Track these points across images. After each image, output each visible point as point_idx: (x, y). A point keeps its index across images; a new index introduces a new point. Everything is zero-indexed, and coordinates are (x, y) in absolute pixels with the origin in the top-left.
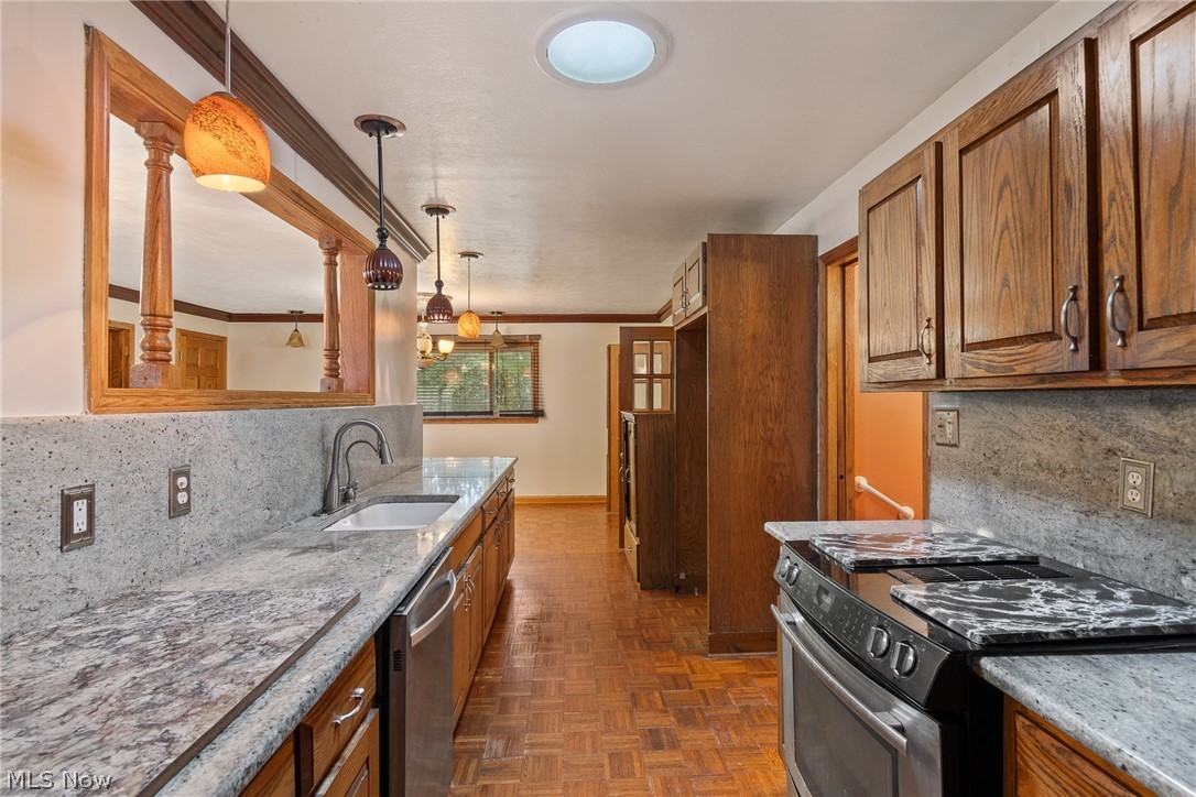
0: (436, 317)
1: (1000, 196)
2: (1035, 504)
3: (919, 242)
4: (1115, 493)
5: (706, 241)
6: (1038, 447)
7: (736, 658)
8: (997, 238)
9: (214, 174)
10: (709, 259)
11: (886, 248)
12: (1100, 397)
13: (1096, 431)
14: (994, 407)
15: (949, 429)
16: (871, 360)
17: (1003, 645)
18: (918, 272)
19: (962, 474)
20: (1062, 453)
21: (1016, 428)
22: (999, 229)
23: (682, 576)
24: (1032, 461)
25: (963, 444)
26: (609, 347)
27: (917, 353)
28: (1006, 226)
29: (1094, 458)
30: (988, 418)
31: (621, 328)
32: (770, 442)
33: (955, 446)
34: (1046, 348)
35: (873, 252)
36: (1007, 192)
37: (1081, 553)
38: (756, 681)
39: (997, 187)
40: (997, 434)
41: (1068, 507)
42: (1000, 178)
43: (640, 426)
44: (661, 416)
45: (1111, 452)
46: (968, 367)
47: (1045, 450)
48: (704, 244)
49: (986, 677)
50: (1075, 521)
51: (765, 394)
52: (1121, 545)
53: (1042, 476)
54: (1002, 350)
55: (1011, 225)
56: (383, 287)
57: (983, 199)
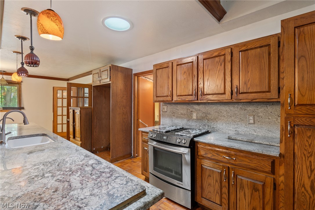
0: (23, 75)
1: (184, 74)
2: (180, 120)
3: (168, 77)
4: (192, 117)
5: (111, 66)
6: (181, 111)
7: (117, 163)
8: (183, 80)
9: (54, 35)
10: (111, 70)
11: (161, 77)
12: (190, 104)
13: (189, 108)
14: (174, 105)
15: (165, 109)
16: (157, 97)
17: (195, 136)
18: (168, 83)
19: (168, 116)
20: (184, 112)
21: (177, 108)
22: (184, 79)
23: (94, 149)
24: (180, 113)
25: (168, 112)
26: (54, 88)
27: (168, 96)
28: (185, 78)
29: (189, 112)
30: (173, 107)
31: (67, 83)
32: (124, 113)
33: (166, 112)
34: (191, 97)
35: (157, 77)
36: (185, 74)
37: (187, 126)
38: (124, 165)
39: (183, 73)
40: (174, 110)
41: (185, 120)
42: (184, 71)
43: (81, 111)
44: (86, 108)
45: (192, 111)
46: (178, 99)
47: (182, 112)
48: (110, 66)
49: (195, 141)
50: (186, 122)
51: (123, 103)
52: (193, 124)
53: (182, 116)
54: (184, 97)
55: (186, 78)
56: (32, 66)
57: (181, 73)
